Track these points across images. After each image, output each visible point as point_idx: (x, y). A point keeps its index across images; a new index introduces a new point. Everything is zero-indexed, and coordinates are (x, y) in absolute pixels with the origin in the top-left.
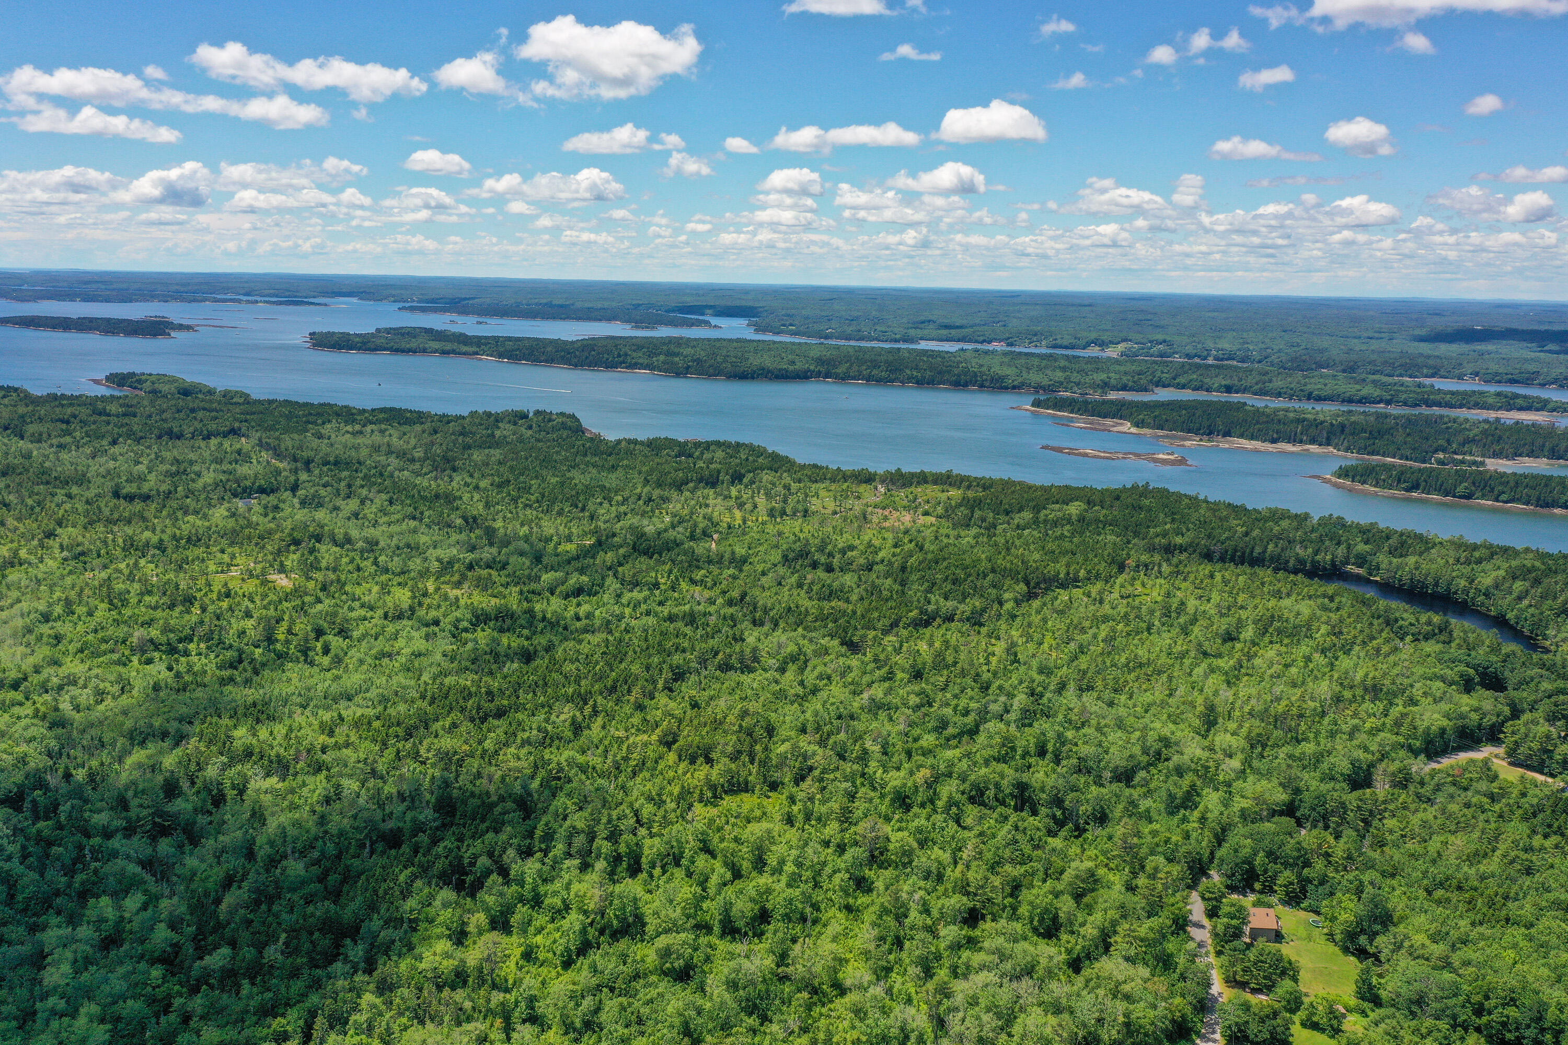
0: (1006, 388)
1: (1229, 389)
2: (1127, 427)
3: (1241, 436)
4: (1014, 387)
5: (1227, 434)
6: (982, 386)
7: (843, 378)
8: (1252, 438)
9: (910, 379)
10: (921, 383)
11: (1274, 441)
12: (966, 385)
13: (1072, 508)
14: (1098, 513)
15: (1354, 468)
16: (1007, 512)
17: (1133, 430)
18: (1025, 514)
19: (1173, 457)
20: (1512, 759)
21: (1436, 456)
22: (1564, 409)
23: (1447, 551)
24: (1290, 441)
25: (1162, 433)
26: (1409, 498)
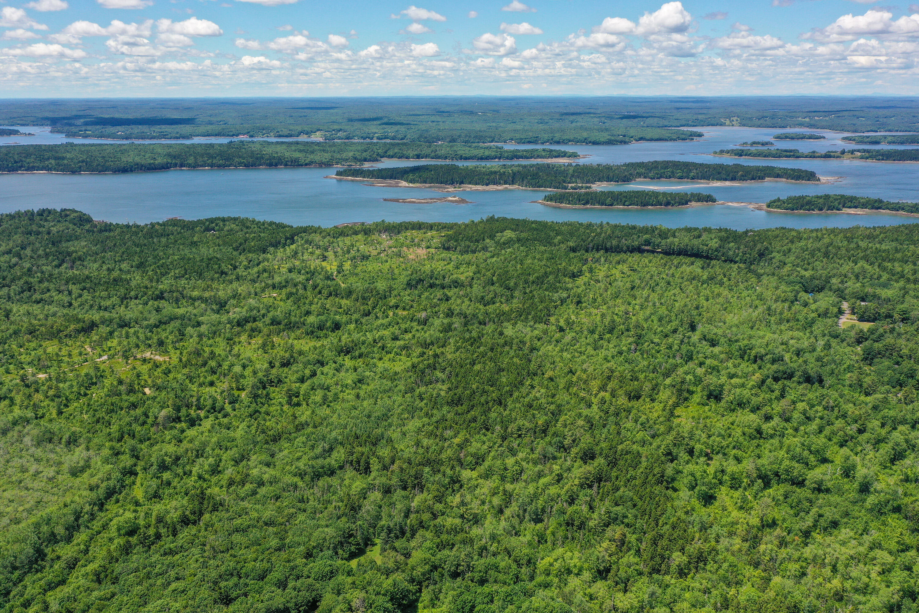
0: (302, 165)
2: (404, 184)
3: (470, 183)
4: (306, 165)
5: (462, 183)
6: (286, 165)
7: (194, 167)
8: (476, 184)
9: (240, 164)
10: (248, 166)
11: (487, 185)
12: (276, 165)
13: (509, 234)
14: (524, 235)
15: (555, 196)
16: (477, 241)
17: (411, 185)
18: (488, 241)
19: (457, 199)
20: (862, 319)
21: (570, 185)
22: (574, 155)
23: (683, 233)
24: (495, 183)
25: (427, 185)
26: (587, 209)
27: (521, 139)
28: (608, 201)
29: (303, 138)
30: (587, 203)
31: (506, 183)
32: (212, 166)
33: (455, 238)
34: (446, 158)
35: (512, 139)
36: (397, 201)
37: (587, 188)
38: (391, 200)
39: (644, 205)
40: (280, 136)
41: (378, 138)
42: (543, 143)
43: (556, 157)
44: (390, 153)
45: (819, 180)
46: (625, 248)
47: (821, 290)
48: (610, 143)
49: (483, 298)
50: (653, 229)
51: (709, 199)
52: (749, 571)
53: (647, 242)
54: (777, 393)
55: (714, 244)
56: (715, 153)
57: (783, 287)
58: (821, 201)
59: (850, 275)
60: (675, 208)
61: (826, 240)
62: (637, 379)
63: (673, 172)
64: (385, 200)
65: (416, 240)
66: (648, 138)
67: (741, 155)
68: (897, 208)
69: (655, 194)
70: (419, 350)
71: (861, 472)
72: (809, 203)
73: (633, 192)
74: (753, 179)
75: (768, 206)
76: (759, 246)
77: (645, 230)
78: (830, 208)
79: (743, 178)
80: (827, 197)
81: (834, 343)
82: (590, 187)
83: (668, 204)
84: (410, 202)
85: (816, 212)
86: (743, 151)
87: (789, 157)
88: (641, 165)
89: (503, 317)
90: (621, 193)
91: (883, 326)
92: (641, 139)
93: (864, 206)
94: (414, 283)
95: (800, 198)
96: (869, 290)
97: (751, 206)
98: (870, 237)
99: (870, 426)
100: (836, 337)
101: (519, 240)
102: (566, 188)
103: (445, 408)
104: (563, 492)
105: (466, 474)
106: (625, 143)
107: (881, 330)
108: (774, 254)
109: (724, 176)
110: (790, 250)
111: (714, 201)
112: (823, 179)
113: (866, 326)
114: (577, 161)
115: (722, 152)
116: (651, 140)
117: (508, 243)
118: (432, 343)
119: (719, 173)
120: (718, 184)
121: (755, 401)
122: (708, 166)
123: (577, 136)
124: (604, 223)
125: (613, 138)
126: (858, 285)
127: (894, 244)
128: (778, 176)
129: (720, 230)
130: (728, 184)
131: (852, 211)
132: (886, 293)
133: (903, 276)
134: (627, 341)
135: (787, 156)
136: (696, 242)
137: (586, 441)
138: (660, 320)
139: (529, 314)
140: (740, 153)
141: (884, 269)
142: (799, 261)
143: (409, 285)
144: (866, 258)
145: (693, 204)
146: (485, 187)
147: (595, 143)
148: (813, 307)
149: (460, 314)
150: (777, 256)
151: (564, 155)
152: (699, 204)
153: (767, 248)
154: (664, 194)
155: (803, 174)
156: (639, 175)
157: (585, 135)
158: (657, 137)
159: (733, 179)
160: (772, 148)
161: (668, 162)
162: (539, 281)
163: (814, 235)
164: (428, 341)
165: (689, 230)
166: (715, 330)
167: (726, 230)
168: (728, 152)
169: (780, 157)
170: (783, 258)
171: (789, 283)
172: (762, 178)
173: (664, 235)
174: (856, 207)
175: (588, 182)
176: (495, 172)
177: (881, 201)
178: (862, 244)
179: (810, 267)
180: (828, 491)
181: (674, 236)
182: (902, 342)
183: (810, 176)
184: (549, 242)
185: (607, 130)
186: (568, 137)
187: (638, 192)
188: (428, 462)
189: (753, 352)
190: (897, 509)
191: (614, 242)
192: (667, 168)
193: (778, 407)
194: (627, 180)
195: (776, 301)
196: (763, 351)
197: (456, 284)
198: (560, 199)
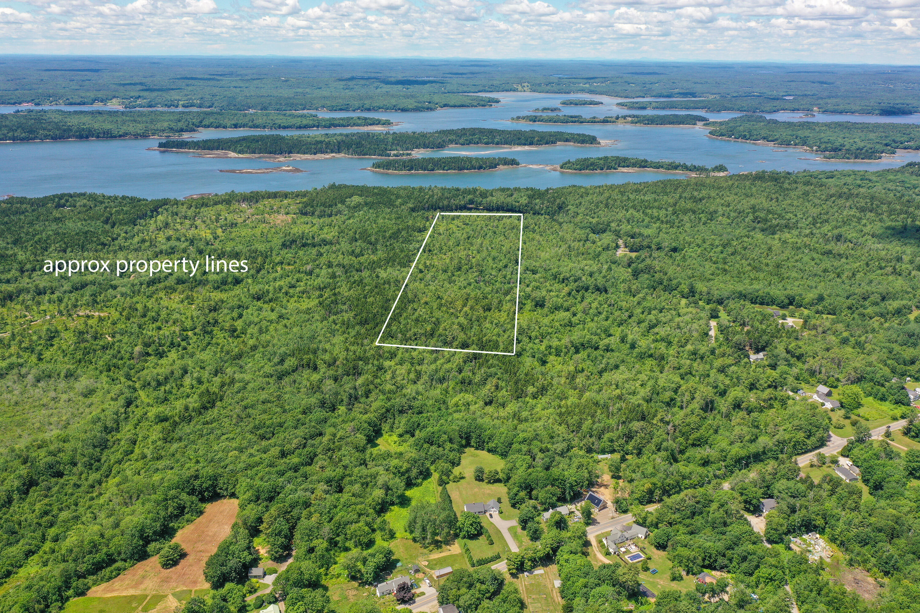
0: (115, 137)
1: (236, 126)
2: (232, 154)
3: (298, 153)
4: (120, 136)
5: (290, 152)
6: (98, 137)
8: (304, 153)
9: (46, 137)
10: (55, 138)
11: (315, 154)
12: (87, 137)
13: (356, 199)
14: (369, 199)
15: (382, 163)
16: (330, 206)
17: (240, 156)
18: (339, 205)
19: (291, 168)
20: (631, 251)
21: (392, 152)
22: (387, 123)
23: (500, 193)
24: (322, 152)
25: (257, 155)
26: (412, 174)
27: (333, 106)
28: (430, 167)
29: (98, 106)
30: (411, 169)
31: (332, 152)
32: (14, 139)
33: (310, 203)
34: (264, 127)
35: (324, 107)
36: (233, 171)
37: (408, 154)
38: (227, 171)
39: (461, 169)
40: (71, 104)
41: (184, 106)
42: (354, 111)
43: (371, 125)
44: (206, 122)
45: (599, 143)
46: (454, 207)
47: (604, 231)
48: (417, 110)
49: (353, 252)
50: (475, 190)
51: (514, 162)
52: (571, 392)
53: (471, 202)
54: (579, 299)
55: (524, 200)
56: (513, 119)
57: (578, 231)
58: (602, 162)
59: (623, 220)
60: (487, 171)
61: (606, 195)
62: (487, 298)
63: (480, 139)
64: (221, 171)
65: (275, 207)
66: (452, 103)
67: (535, 121)
68: (658, 166)
69: (469, 159)
70: (318, 293)
71: (630, 337)
72: (592, 164)
73: (451, 158)
74: (547, 143)
75: (562, 168)
76: (558, 201)
77: (467, 192)
78: (609, 168)
79: (539, 143)
80: (606, 158)
81: (613, 267)
82: (410, 154)
83: (480, 168)
84: (246, 173)
85: (599, 171)
86: (536, 117)
87: (575, 122)
88: (451, 132)
89: (373, 266)
90: (440, 160)
91: (644, 254)
92: (445, 105)
93: (634, 165)
94: (288, 243)
95: (585, 160)
96: (636, 230)
97: (548, 168)
98: (637, 191)
99: (635, 312)
100: (614, 263)
101: (366, 204)
102: (389, 155)
103: (357, 328)
104: (454, 366)
105: (387, 364)
106: (431, 109)
107: (643, 256)
108: (569, 207)
109: (523, 142)
110: (581, 203)
111: (518, 164)
112: (603, 142)
113: (634, 255)
114: (391, 128)
115: (518, 118)
116: (455, 106)
117: (357, 207)
118: (325, 287)
119: (519, 139)
120: (519, 148)
121: (566, 304)
122: (510, 132)
123: (385, 103)
124: (433, 186)
125: (420, 105)
126: (629, 227)
127: (653, 196)
128: (567, 140)
129: (527, 189)
130: (527, 148)
131: (625, 170)
132: (646, 232)
133: (659, 219)
134: (472, 276)
135: (572, 122)
136: (509, 200)
137: (462, 336)
138: (494, 259)
139: (395, 261)
140: (534, 119)
141: (646, 215)
142: (587, 211)
143: (284, 245)
144: (634, 207)
145: (501, 167)
146: (313, 156)
147: (404, 110)
148: (599, 244)
149: (339, 265)
150: (572, 209)
151: (378, 122)
152: (506, 167)
153: (564, 203)
154: (477, 159)
155: (587, 139)
156: (451, 141)
157: (393, 101)
158: (459, 103)
159: (531, 144)
160: (561, 114)
161: (474, 129)
162: (395, 236)
163: (597, 190)
164: (322, 286)
165: (503, 190)
166: (534, 264)
167: (532, 189)
168: (524, 118)
169: (567, 122)
170: (576, 210)
171: (581, 228)
172: (554, 142)
173: (484, 195)
174: (628, 166)
175: (407, 149)
176: (321, 142)
177: (646, 161)
178: (632, 197)
179: (596, 216)
180: (612, 351)
181: (492, 196)
182: (656, 262)
183: (593, 140)
184: (390, 204)
185: (412, 96)
186: (378, 104)
187: (454, 158)
188: (360, 359)
189: (562, 277)
190: (651, 356)
191: (446, 203)
192: (474, 134)
193: (580, 307)
194: (441, 146)
195: (574, 241)
196: (568, 275)
197: (325, 242)
198: (388, 165)
